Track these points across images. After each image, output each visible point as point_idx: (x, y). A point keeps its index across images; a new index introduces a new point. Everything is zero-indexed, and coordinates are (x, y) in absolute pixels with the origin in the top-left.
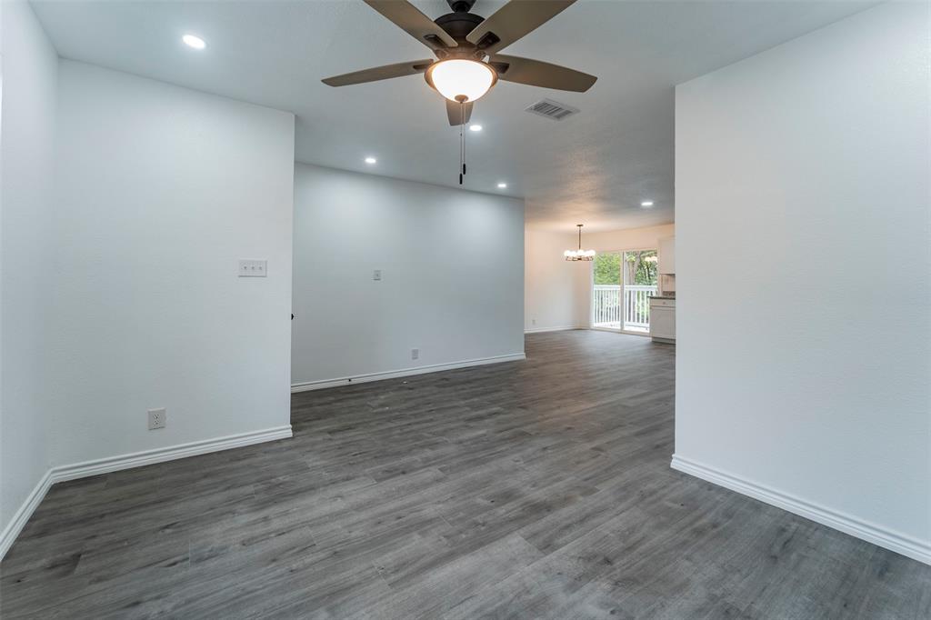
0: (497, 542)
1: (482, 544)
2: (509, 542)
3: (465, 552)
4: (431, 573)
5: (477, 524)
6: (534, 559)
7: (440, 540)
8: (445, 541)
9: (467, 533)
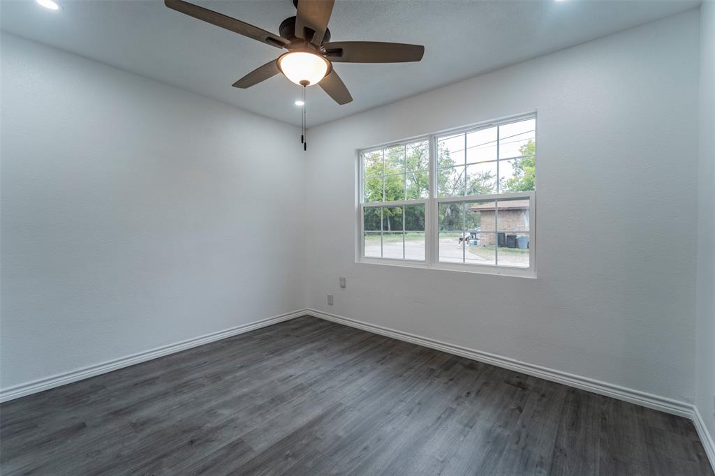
0: (277, 441)
1: (289, 437)
2: (266, 443)
3: (301, 429)
4: (321, 413)
5: (294, 456)
6: (250, 434)
7: (322, 435)
8: (318, 435)
9: (302, 444)
